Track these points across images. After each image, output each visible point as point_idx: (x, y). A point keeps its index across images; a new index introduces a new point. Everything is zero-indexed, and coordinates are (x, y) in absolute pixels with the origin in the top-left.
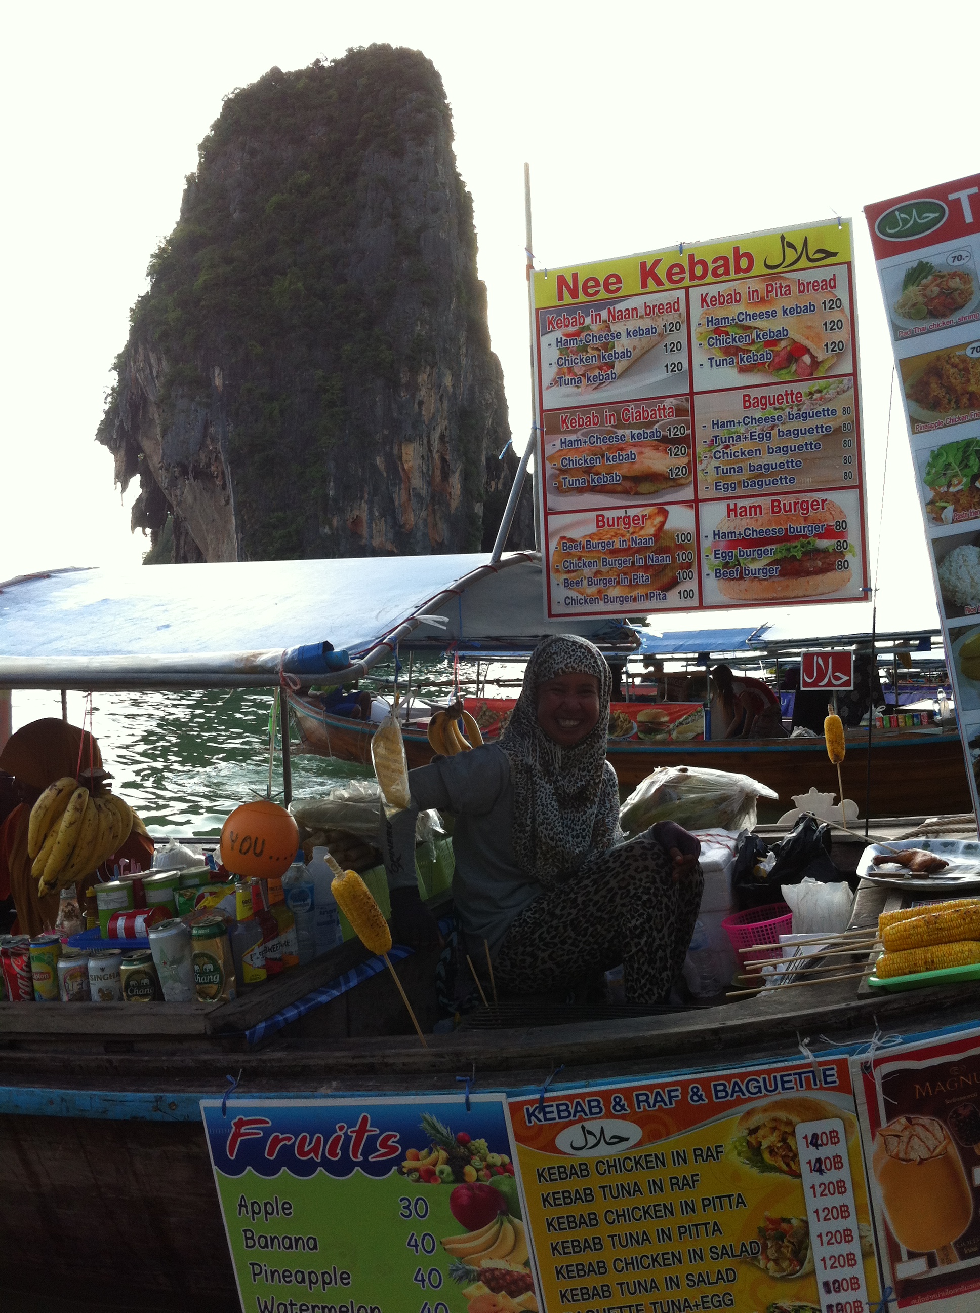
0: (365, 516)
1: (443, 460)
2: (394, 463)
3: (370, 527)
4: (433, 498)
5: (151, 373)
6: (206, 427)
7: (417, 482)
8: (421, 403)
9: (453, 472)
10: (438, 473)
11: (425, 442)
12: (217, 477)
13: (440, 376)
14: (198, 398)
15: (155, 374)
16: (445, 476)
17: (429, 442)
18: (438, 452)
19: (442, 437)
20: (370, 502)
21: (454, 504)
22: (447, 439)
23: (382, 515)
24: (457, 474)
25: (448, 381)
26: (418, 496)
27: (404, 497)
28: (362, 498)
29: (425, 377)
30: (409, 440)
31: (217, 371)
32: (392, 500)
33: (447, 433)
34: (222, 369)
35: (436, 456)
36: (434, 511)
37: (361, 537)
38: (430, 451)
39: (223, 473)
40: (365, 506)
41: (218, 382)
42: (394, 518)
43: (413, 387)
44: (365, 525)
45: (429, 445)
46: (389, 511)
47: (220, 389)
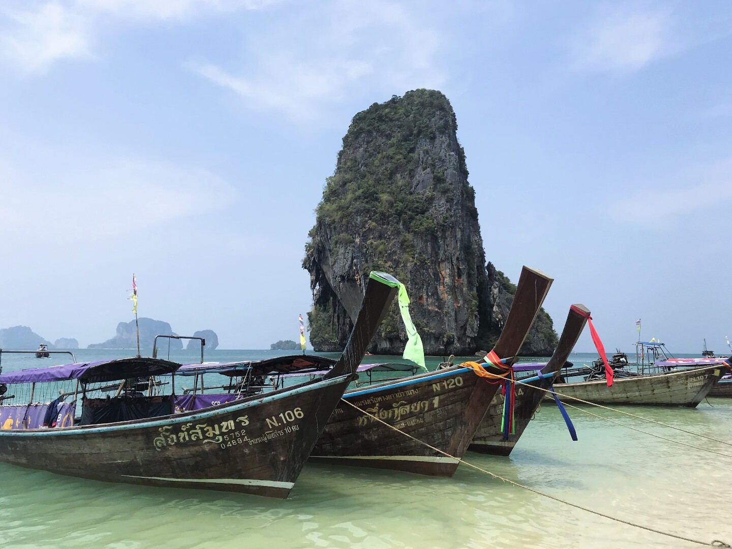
0: (425, 296)
1: (459, 269)
2: (437, 272)
3: (427, 301)
4: (455, 286)
5: (327, 237)
6: (353, 259)
7: (447, 280)
9: (463, 274)
10: (456, 275)
11: (450, 261)
12: (357, 281)
14: (349, 248)
15: (329, 237)
16: (459, 277)
18: (456, 265)
19: (458, 259)
20: (427, 289)
21: (464, 288)
22: (460, 259)
23: (432, 295)
24: (465, 274)
26: (448, 286)
27: (442, 287)
28: (423, 288)
29: (449, 233)
30: (443, 261)
31: (357, 236)
32: (436, 289)
33: (460, 257)
34: (359, 235)
35: (455, 267)
36: (455, 292)
37: (423, 305)
38: (452, 265)
39: (360, 279)
40: (425, 291)
41: (358, 240)
42: (438, 296)
43: (444, 238)
44: (425, 300)
45: (452, 262)
46: (435, 293)
47: (358, 243)
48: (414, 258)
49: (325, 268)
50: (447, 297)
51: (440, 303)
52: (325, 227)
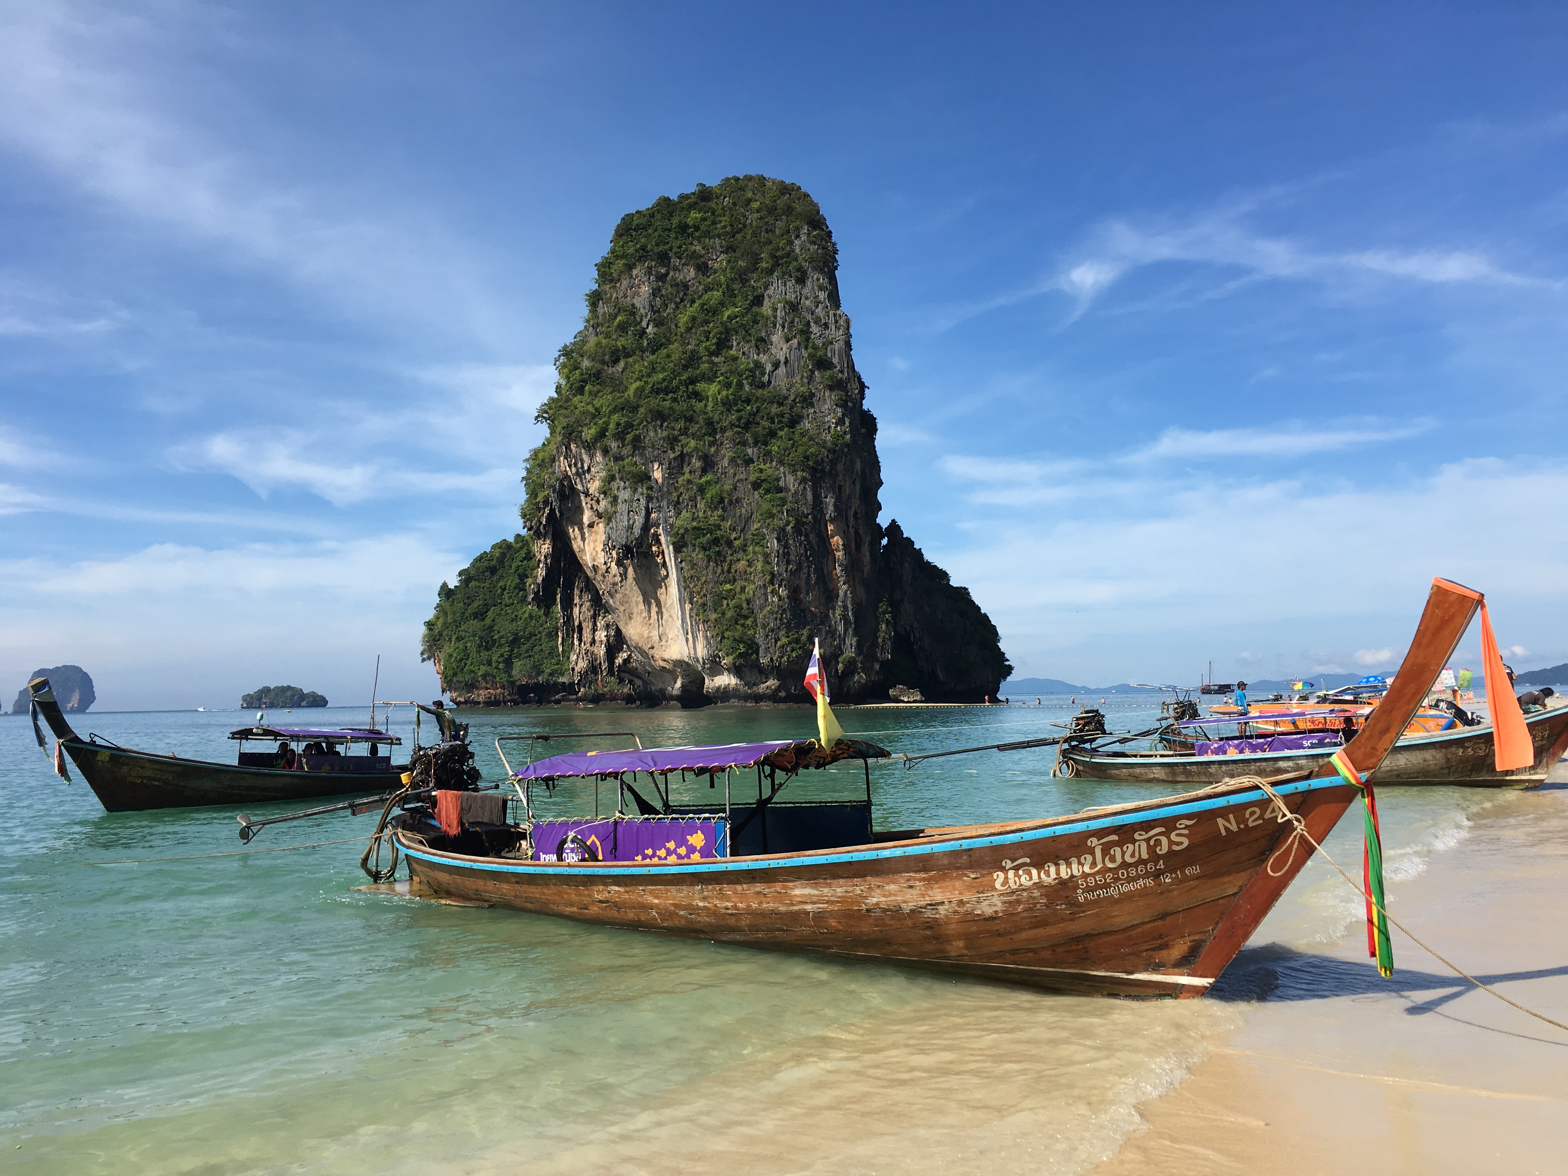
0: (803, 585)
1: (857, 533)
2: (823, 539)
4: (853, 566)
5: (582, 467)
6: (648, 513)
8: (840, 487)
10: (853, 544)
12: (658, 556)
13: (853, 463)
14: (640, 490)
15: (586, 468)
16: (858, 548)
17: (847, 519)
19: (856, 513)
21: (867, 569)
22: (859, 516)
25: (858, 466)
26: (842, 565)
27: (831, 568)
28: (800, 569)
31: (656, 466)
32: (822, 571)
33: (859, 511)
34: (661, 464)
35: (851, 530)
36: (853, 577)
37: (801, 603)
38: (848, 527)
39: (663, 552)
40: (803, 576)
41: (658, 474)
42: (825, 585)
44: (804, 592)
45: (848, 522)
46: (821, 580)
47: (660, 481)
48: (783, 513)
49: (572, 531)
50: (840, 588)
51: (831, 599)
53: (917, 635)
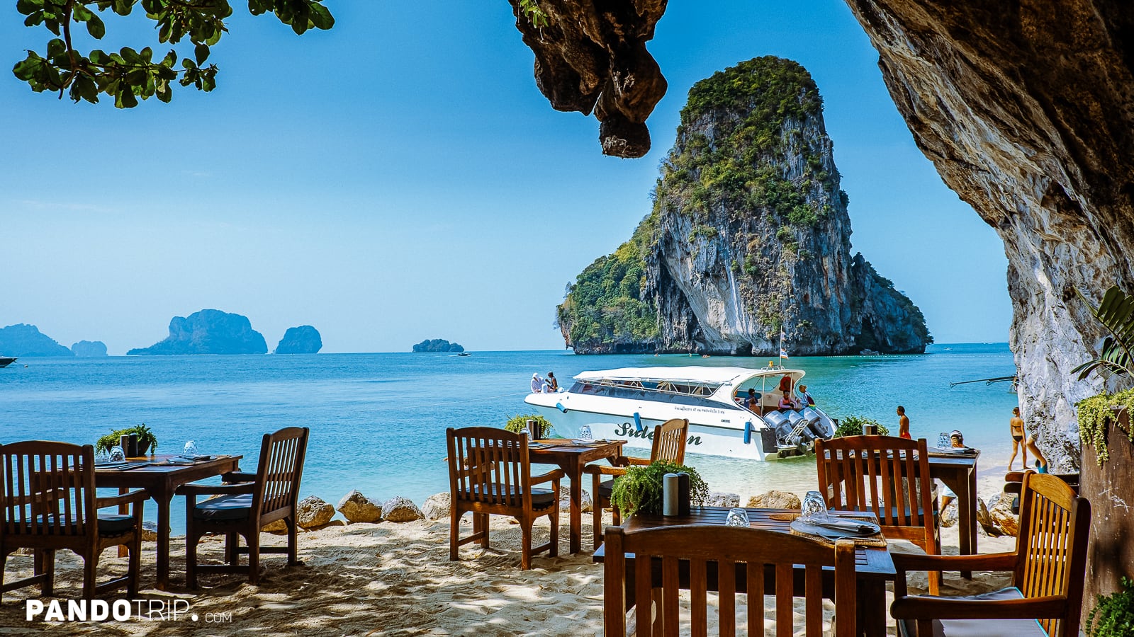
0: (810, 294)
1: (839, 263)
2: (820, 266)
3: (812, 299)
4: (837, 281)
6: (718, 253)
7: (831, 275)
8: (829, 238)
9: (844, 268)
10: (837, 269)
11: (832, 255)
12: (724, 277)
13: (836, 224)
14: (713, 241)
16: (840, 271)
17: (834, 255)
18: (837, 259)
19: (838, 252)
20: (812, 286)
21: (845, 283)
22: (841, 253)
23: (817, 292)
25: (839, 225)
26: (832, 281)
27: (825, 283)
28: (808, 285)
30: (826, 256)
31: (722, 227)
32: (820, 285)
33: (840, 250)
35: (836, 261)
36: (838, 288)
37: (809, 303)
38: (834, 259)
39: (726, 275)
40: (810, 288)
41: (723, 232)
42: (822, 293)
43: (825, 230)
44: (810, 298)
45: (834, 257)
46: (820, 290)
47: (724, 235)
48: (797, 254)
49: (670, 262)
50: (829, 292)
51: (826, 301)
52: (675, 216)
53: (874, 319)
